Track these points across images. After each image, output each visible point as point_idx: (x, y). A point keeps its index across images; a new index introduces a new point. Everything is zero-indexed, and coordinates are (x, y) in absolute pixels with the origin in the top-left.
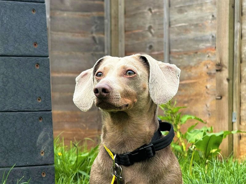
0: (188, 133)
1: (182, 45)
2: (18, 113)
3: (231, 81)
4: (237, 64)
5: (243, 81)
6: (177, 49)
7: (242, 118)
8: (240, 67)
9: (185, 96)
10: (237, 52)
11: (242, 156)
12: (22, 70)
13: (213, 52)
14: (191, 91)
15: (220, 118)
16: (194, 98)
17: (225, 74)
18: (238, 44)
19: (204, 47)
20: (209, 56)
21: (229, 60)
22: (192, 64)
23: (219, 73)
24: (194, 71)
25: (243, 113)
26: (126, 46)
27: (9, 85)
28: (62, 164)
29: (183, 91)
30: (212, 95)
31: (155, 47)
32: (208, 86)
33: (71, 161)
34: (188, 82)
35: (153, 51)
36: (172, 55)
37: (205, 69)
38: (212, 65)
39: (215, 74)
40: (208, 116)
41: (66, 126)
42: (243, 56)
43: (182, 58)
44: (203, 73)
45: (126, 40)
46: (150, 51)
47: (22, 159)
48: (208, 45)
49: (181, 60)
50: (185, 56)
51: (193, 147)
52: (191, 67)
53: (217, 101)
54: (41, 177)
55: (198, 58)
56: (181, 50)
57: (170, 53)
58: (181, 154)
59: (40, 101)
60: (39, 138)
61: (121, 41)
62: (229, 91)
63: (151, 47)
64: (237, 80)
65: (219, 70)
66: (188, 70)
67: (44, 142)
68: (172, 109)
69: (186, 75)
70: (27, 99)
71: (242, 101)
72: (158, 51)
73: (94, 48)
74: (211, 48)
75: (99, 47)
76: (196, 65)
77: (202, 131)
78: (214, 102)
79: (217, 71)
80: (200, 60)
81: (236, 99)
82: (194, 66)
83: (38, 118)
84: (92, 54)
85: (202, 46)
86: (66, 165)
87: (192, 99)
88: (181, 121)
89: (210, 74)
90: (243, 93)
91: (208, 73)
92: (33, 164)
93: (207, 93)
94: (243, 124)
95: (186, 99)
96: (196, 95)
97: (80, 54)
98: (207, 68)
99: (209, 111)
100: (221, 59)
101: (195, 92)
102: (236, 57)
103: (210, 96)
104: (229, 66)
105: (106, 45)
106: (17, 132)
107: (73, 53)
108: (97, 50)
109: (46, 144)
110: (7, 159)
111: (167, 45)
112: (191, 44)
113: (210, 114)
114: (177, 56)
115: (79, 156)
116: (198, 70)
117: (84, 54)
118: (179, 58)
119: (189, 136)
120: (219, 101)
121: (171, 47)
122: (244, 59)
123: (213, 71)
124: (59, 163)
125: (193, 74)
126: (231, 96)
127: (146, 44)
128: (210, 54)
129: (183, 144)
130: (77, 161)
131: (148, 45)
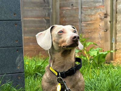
0: (90, 51)
1: (87, 4)
2: (6, 48)
3: (111, 23)
4: (114, 14)
5: (117, 22)
6: (85, 6)
7: (117, 41)
8: (116, 16)
9: (89, 29)
10: (114, 8)
11: (117, 60)
12: (8, 27)
13: (103, 8)
14: (92, 27)
15: (106, 41)
16: (94, 30)
17: (109, 19)
18: (115, 4)
19: (98, 5)
20: (101, 10)
21: (111, 12)
22: (93, 14)
23: (105, 18)
24: (93, 17)
25: (117, 38)
26: (60, 4)
27: (2, 35)
28: (28, 69)
29: (88, 27)
30: (102, 29)
31: (74, 5)
32: (101, 25)
33: (33, 67)
34: (90, 22)
35: (73, 7)
36: (82, 9)
37: (99, 16)
38: (102, 14)
39: (104, 19)
40: (100, 39)
41: (31, 44)
42: (117, 10)
43: (87, 11)
44: (98, 18)
45: (60, 1)
46: (72, 7)
47: (9, 70)
48: (100, 4)
49: (87, 12)
50: (89, 9)
51: (92, 62)
52: (92, 15)
53: (105, 32)
54: (18, 79)
55: (95, 11)
56: (87, 6)
57: (82, 8)
58: (86, 61)
59: (17, 42)
60: (17, 60)
61: (57, 2)
62: (111, 27)
63: (72, 5)
64: (114, 22)
65: (106, 17)
66: (90, 17)
67: (19, 62)
68: (82, 39)
69: (90, 19)
70: (11, 41)
71: (117, 32)
72: (76, 7)
73: (44, 5)
74: (102, 6)
75: (47, 5)
76: (94, 14)
77: (97, 50)
78: (103, 33)
79: (105, 17)
80: (96, 11)
81: (114, 31)
82: (94, 15)
83: (16, 50)
84: (43, 8)
85: (97, 5)
86: (30, 69)
87: (92, 31)
88: (86, 45)
89: (101, 19)
90: (117, 28)
91: (100, 18)
92: (14, 72)
93: (100, 28)
94: (117, 44)
95: (90, 31)
96: (94, 29)
97: (37, 8)
98: (100, 15)
99: (101, 37)
100: (107, 12)
101: (94, 28)
102: (114, 10)
103: (101, 29)
104: (111, 15)
105: (50, 3)
106: (6, 57)
107: (34, 8)
108: (46, 6)
109: (20, 63)
110: (2, 70)
111: (80, 4)
112: (92, 3)
113: (101, 38)
114: (85, 10)
115: (37, 65)
116: (96, 17)
117: (39, 8)
118: (86, 11)
119: (90, 53)
120: (106, 32)
121: (82, 5)
122: (118, 12)
123: (103, 17)
124: (27, 69)
125: (93, 19)
126: (112, 30)
127: (70, 3)
128: (101, 9)
129: (87, 57)
130: (35, 68)
131: (71, 4)
